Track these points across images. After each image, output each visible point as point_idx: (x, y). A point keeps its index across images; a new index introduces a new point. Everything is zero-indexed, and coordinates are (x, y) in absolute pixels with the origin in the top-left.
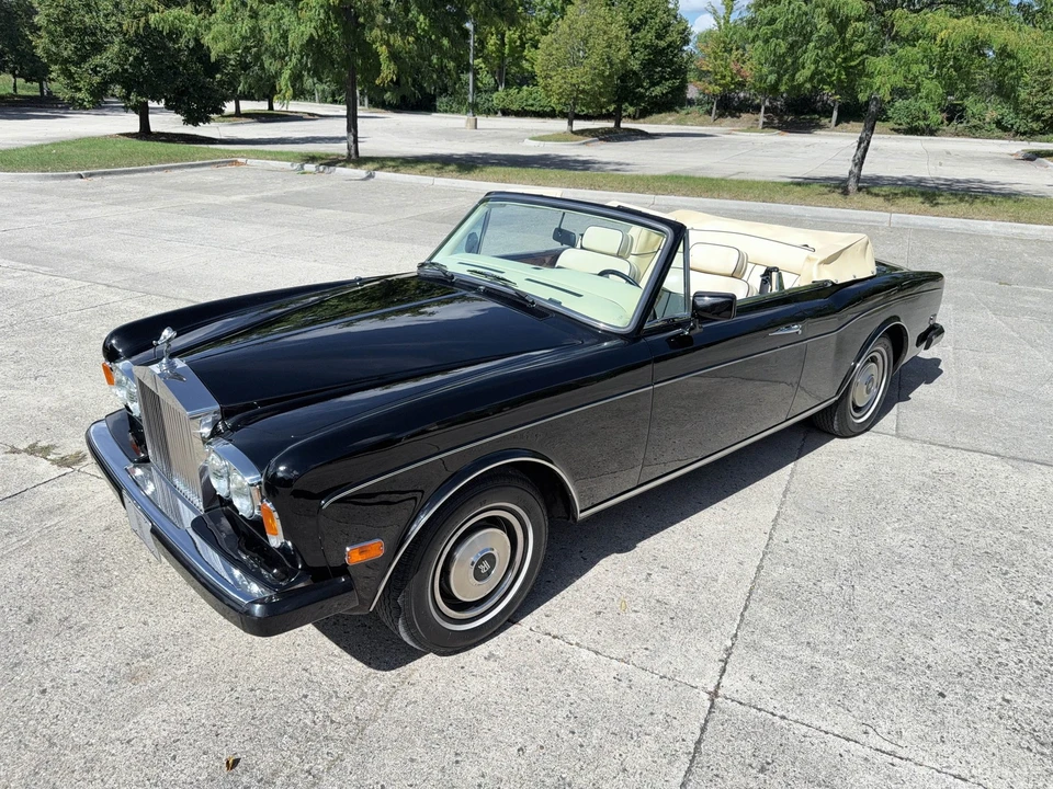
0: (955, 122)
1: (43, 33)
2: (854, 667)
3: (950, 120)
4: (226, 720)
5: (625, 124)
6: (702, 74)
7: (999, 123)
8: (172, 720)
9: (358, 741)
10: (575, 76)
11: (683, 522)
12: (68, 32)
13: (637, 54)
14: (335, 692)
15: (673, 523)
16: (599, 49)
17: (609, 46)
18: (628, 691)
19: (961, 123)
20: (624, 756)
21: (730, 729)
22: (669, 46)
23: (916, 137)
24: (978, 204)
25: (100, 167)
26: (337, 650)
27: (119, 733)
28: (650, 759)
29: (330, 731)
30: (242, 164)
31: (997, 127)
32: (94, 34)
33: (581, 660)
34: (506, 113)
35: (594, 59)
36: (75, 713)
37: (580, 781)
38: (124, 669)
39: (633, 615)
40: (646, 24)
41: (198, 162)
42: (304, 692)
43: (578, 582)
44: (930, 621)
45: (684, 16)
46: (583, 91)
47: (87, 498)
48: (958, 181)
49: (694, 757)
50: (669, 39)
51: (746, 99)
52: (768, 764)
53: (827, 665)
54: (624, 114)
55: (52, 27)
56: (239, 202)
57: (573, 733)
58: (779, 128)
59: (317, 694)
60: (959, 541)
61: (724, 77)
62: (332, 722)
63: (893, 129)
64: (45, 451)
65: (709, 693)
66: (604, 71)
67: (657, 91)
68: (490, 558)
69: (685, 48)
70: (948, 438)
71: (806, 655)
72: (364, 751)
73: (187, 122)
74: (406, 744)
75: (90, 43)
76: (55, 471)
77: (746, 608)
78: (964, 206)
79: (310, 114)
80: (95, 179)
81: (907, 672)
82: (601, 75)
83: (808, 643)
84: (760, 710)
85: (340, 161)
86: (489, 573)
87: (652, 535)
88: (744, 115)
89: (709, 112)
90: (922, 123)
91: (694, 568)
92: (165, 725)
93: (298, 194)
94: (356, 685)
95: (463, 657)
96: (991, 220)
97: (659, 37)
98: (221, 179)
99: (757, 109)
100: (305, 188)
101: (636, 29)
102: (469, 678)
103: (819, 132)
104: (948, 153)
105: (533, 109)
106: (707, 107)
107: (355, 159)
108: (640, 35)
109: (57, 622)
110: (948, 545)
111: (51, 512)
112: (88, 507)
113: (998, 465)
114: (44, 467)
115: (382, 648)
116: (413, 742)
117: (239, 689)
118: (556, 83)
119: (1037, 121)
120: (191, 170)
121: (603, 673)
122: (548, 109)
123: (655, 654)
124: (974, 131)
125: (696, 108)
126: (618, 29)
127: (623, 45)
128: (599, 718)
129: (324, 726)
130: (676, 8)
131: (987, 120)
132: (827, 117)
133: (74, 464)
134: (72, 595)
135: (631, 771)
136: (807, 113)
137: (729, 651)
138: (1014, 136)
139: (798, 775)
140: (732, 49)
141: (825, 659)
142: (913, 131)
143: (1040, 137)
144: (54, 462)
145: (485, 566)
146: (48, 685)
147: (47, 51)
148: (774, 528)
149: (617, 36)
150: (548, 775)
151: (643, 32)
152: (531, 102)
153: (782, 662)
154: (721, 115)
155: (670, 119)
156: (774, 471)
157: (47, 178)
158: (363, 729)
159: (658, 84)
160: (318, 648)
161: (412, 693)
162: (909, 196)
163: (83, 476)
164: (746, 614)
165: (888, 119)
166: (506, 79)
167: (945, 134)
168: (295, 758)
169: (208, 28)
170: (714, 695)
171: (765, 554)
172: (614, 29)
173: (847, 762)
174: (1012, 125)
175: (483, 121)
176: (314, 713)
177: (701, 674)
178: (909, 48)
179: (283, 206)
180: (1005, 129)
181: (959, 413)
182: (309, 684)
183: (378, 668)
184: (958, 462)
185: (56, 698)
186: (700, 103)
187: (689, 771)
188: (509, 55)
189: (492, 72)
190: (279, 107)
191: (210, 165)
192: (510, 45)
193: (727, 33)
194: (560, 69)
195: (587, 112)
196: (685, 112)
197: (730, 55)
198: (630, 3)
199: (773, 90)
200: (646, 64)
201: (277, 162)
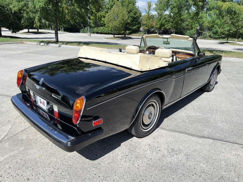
3: (199, 35)
5: (127, 36)
6: (144, 25)
7: (210, 36)
10: (115, 23)
13: (129, 19)
16: (120, 17)
17: (123, 16)
19: (202, 36)
22: (137, 17)
30: (25, 43)
31: (210, 37)
34: (97, 33)
35: (120, 19)
40: (131, 12)
41: (11, 42)
45: (140, 10)
46: (117, 27)
50: (137, 15)
51: (154, 31)
56: (19, 53)
61: (148, 25)
66: (122, 22)
67: (134, 27)
69: (141, 18)
73: (13, 32)
79: (48, 33)
90: (193, 36)
93: (39, 51)
96: (232, 57)
97: (135, 14)
98: (17, 47)
99: (156, 33)
100: (42, 49)
101: (129, 13)
105: (104, 32)
106: (145, 32)
107: (57, 42)
108: (130, 14)
118: (110, 25)
119: (224, 35)
120: (9, 45)
122: (108, 32)
124: (205, 38)
125: (142, 33)
126: (125, 12)
127: (126, 16)
130: (138, 8)
131: (207, 35)
138: (213, 39)
140: (150, 19)
143: (219, 39)
149: (125, 14)
151: (131, 13)
152: (103, 30)
154: (148, 34)
155: (136, 35)
159: (134, 26)
166: (97, 25)
172: (124, 12)
174: (213, 37)
175: (92, 35)
179: (33, 54)
186: (143, 31)
188: (98, 19)
189: (94, 23)
190: (40, 31)
191: (15, 43)
192: (98, 17)
193: (149, 15)
194: (111, 21)
195: (117, 33)
196: (140, 33)
197: (150, 20)
198: (127, 7)
199: (160, 28)
200: (132, 21)
201: (35, 43)
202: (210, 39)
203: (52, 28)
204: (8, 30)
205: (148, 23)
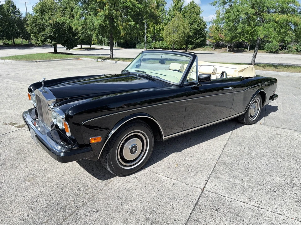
0: (284, 50)
1: (29, 26)
2: (247, 183)
3: (282, 49)
4: (54, 192)
6: (210, 37)
7: (297, 50)
8: (38, 191)
9: (92, 199)
10: (174, 37)
11: (197, 145)
12: (36, 25)
13: (192, 31)
14: (87, 186)
15: (194, 145)
16: (181, 30)
17: (184, 29)
18: (176, 187)
19: (286, 50)
20: (173, 205)
21: (207, 199)
22: (201, 29)
23: (272, 54)
24: (290, 68)
25: (42, 60)
26: (90, 175)
27: (21, 194)
28: (181, 206)
29: (84, 195)
30: (81, 59)
32: (43, 26)
33: (163, 179)
34: (155, 48)
35: (180, 32)
36: (10, 188)
37: (159, 211)
38: (26, 178)
39: (180, 168)
40: (194, 23)
41: (69, 59)
42: (78, 185)
43: (164, 159)
44: (272, 172)
45: (205, 21)
46: (177, 41)
47: (24, 135)
48: (284, 64)
49: (195, 206)
50: (201, 27)
51: (223, 44)
52: (219, 208)
53: (239, 183)
54: (188, 48)
55: (32, 24)
56: (79, 68)
57: (158, 198)
58: (233, 52)
59: (82, 186)
60: (282, 152)
61: (216, 38)
62: (85, 193)
63: (266, 52)
64: (14, 124)
65: (202, 189)
66: (182, 35)
67: (198, 41)
68: (135, 147)
69: (205, 29)
70: (280, 126)
71: (233, 180)
72: (94, 201)
73: (67, 49)
74: (107, 200)
75: (42, 28)
76: (16, 129)
77: (215, 167)
78: (286, 69)
79: (101, 48)
80: (40, 63)
81: (264, 185)
82: (182, 37)
83: (233, 177)
84: (217, 194)
85: (108, 59)
86: (135, 152)
87: (187, 148)
88: (222, 48)
89: (212, 48)
90: (274, 50)
91: (199, 157)
92: (35, 193)
93: (95, 66)
94: (94, 184)
95: (127, 178)
96: (294, 72)
97: (198, 26)
98: (74, 63)
99: (226, 47)
100: (98, 65)
101: (191, 24)
102: (128, 183)
103: (244, 53)
104: (282, 57)
105: (163, 47)
106: (212, 46)
107: (112, 58)
108: (193, 26)
109: (9, 166)
110: (279, 152)
111: (13, 139)
112: (24, 138)
113: (295, 133)
114: (13, 128)
115: (103, 175)
116: (109, 200)
117: (59, 184)
118: (169, 39)
120: (67, 61)
121: (169, 183)
122: (167, 47)
123: (186, 178)
124: (289, 52)
125: (209, 47)
126: (186, 24)
127: (187, 28)
128: (167, 195)
129: (83, 194)
130: (202, 19)
131: (293, 49)
132: (246, 49)
133: (21, 127)
134: (15, 159)
135: (175, 209)
136: (241, 48)
137: (208, 178)
139: (228, 212)
140: (219, 30)
141: (239, 181)
142: (271, 52)
144: (16, 127)
145: (134, 150)
146: (3, 181)
147: (30, 30)
148: (225, 147)
149: (186, 26)
150: (149, 209)
151: (194, 25)
152: (162, 45)
153: (225, 181)
154: (216, 48)
155: (201, 49)
156: (226, 133)
157: (27, 62)
158: (94, 195)
159: (198, 39)
160: (84, 174)
161: (110, 186)
162: (269, 66)
163: (23, 130)
164: (214, 169)
165: (264, 49)
166: (156, 39)
167: (281, 53)
168: (73, 202)
169: (72, 22)
170: (203, 190)
171: (221, 153)
173: (244, 209)
176: (80, 191)
177: (199, 184)
178: (268, 24)
180: (299, 52)
181: (283, 119)
182: (80, 183)
183: (101, 180)
184: (282, 131)
185: (5, 185)
186: (210, 45)
187: (193, 209)
188: (156, 33)
189: (152, 37)
190: (93, 46)
191: (72, 59)
192: (157, 30)
193: (217, 26)
194: (170, 35)
195: (178, 48)
196: (206, 47)
197: (218, 32)
198: (189, 18)
199: (231, 41)
200: (194, 34)
201: (90, 59)
202: (297, 53)
203: (105, 43)
204: (63, 46)
205: (216, 36)
